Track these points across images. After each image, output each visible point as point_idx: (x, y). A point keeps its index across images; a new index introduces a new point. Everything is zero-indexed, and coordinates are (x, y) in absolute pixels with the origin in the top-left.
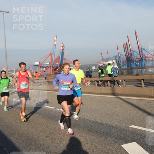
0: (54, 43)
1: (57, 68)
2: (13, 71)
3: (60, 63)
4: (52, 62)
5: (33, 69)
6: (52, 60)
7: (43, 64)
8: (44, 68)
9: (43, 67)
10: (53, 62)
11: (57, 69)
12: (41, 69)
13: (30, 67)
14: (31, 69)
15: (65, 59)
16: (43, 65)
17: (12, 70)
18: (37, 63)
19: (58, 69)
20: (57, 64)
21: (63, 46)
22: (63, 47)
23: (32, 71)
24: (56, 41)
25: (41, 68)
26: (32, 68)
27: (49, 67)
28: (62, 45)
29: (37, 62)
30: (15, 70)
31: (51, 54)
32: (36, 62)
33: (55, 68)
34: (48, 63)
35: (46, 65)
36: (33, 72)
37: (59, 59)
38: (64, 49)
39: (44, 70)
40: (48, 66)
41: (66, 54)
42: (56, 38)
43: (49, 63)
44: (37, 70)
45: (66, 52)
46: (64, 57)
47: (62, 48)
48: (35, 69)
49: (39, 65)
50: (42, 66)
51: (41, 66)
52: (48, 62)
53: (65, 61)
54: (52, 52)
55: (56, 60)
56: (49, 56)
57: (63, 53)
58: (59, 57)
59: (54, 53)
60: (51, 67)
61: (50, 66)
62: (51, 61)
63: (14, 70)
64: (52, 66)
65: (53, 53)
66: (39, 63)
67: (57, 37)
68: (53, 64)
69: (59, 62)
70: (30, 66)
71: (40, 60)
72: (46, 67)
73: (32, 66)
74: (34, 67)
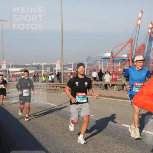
0: (138, 22)
2: (70, 66)
4: (132, 54)
5: (101, 64)
6: (132, 50)
7: (116, 56)
8: (119, 63)
9: (117, 62)
10: (134, 54)
12: (114, 64)
13: (96, 61)
14: (98, 64)
16: (118, 57)
17: (69, 64)
18: (108, 55)
23: (100, 66)
24: (141, 18)
25: (114, 62)
26: (99, 62)
27: (127, 62)
29: (108, 52)
30: (74, 64)
31: (131, 41)
34: (126, 56)
35: (122, 58)
36: (101, 68)
38: (152, 33)
39: (118, 65)
40: (125, 60)
42: (141, 14)
43: (128, 55)
44: (108, 66)
48: (104, 64)
50: (116, 59)
51: (114, 60)
52: (125, 54)
54: (133, 38)
55: (140, 50)
56: (128, 43)
59: (136, 40)
60: (131, 61)
61: (129, 60)
62: (130, 52)
63: (72, 64)
66: (112, 54)
67: (142, 13)
68: (133, 57)
70: (98, 59)
71: (113, 50)
72: (122, 62)
73: (100, 59)
74: (103, 61)
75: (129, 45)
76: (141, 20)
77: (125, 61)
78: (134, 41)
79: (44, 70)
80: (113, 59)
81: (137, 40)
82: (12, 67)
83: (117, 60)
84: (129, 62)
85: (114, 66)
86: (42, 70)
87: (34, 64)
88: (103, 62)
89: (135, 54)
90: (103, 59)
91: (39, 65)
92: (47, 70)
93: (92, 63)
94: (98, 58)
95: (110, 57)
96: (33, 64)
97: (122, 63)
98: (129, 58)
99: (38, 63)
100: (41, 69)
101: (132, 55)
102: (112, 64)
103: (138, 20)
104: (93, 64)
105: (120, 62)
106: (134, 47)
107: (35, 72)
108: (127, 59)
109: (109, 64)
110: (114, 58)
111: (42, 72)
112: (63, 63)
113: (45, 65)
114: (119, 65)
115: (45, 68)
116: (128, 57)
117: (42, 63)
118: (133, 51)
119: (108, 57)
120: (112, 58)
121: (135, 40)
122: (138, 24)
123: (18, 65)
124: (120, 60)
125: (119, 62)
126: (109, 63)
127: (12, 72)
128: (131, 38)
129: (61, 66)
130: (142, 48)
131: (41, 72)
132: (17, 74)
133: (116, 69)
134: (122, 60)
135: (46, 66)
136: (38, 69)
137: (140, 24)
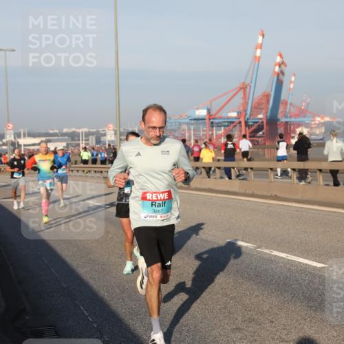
0: (255, 52)
1: (260, 128)
3: (269, 114)
4: (246, 111)
5: (189, 129)
6: (245, 104)
7: (217, 116)
8: (223, 128)
9: (219, 125)
10: (248, 112)
11: (261, 133)
12: (212, 130)
14: (184, 130)
15: (286, 103)
16: (220, 118)
18: (202, 113)
19: (264, 131)
20: (261, 116)
21: (283, 63)
22: (280, 66)
23: (187, 134)
24: (261, 46)
25: (212, 127)
26: (185, 127)
27: (235, 126)
28: (278, 59)
29: (202, 108)
31: (244, 88)
32: (197, 109)
33: (253, 128)
34: (234, 114)
35: (228, 118)
36: (190, 137)
37: (268, 101)
38: (282, 73)
40: (233, 122)
41: (290, 89)
42: (261, 38)
43: (238, 113)
44: (201, 133)
45: (291, 82)
46: (283, 96)
47: (277, 69)
48: (194, 130)
49: (207, 118)
50: (216, 121)
51: (212, 123)
52: (233, 111)
53: (285, 108)
54: (248, 82)
55: (259, 104)
56: (238, 92)
57: (279, 84)
58: (268, 96)
59: (253, 85)
60: (243, 124)
61: (240, 123)
62: (241, 108)
64: (246, 123)
65: (249, 85)
66: (209, 111)
67: (263, 36)
68: (248, 116)
69: (266, 113)
70: (182, 121)
71: (211, 104)
72: (227, 126)
73: (187, 121)
74: (193, 124)
75: (241, 94)
76: (261, 48)
77: (232, 125)
78: (248, 87)
79: (84, 142)
80: (211, 121)
81: (255, 86)
82: (24, 136)
83: (217, 123)
84: (241, 126)
85: (212, 134)
86: (81, 142)
87: (65, 130)
88: (192, 127)
89: (251, 111)
90: (192, 121)
91: (74, 132)
92: (90, 142)
93: (173, 127)
94: (184, 119)
95: (206, 118)
96: (62, 130)
97: (227, 128)
98: (241, 119)
99: (73, 129)
100: (79, 140)
101: (246, 115)
102: (209, 130)
103: (257, 48)
104: (174, 131)
105: (224, 126)
106: (249, 99)
107: (68, 144)
108: (237, 121)
109: (203, 131)
110: (213, 119)
111: (81, 145)
112: (120, 128)
113: (85, 133)
114: (223, 131)
115: (85, 137)
116: (238, 118)
117: (79, 128)
118: (248, 105)
119: (201, 117)
120: (210, 119)
121: (250, 86)
122: (256, 57)
123: (36, 132)
124: (224, 122)
125: (221, 126)
126: (205, 129)
127: (25, 145)
128: (243, 83)
129: (115, 134)
130: (263, 102)
131: (79, 145)
132: (34, 150)
133: (216, 139)
134: (227, 122)
135: (88, 135)
136: (73, 139)
137: (259, 57)
